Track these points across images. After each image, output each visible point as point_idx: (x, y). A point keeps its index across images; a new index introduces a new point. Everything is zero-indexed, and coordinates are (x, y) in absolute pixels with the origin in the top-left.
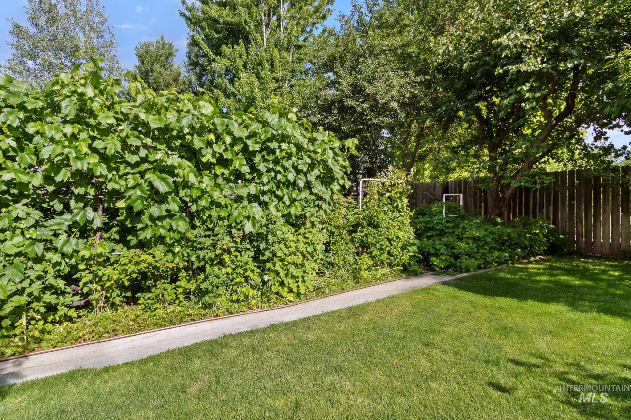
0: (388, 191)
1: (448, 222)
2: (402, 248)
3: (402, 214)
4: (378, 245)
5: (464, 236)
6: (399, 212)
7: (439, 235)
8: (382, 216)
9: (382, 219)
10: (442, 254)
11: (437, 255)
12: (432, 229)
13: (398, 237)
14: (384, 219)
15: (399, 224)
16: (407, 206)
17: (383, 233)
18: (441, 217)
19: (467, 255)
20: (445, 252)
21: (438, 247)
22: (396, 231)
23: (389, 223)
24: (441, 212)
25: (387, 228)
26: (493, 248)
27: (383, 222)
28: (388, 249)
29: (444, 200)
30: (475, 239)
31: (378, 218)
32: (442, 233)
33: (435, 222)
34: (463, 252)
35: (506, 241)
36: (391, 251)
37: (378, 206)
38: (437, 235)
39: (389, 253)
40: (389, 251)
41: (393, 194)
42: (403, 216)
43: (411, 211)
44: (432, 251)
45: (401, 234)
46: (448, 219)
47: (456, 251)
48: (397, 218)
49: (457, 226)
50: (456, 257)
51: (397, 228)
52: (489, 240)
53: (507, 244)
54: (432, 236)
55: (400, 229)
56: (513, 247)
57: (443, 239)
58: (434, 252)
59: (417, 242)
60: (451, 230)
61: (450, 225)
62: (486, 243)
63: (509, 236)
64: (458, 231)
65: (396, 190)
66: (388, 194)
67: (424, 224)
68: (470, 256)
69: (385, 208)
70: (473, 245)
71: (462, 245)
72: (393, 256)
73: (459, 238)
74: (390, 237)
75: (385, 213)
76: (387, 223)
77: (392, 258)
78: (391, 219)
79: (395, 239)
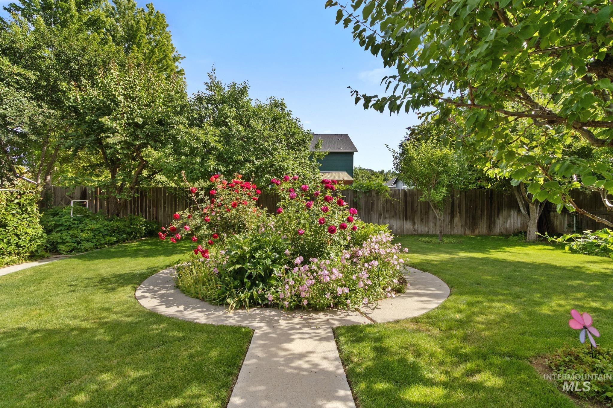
0: (16, 198)
1: (74, 220)
2: (30, 241)
3: (31, 215)
4: (5, 240)
5: (86, 228)
6: (29, 214)
7: (68, 229)
8: (10, 217)
9: (10, 220)
10: (67, 242)
11: (63, 243)
12: (62, 225)
13: (26, 233)
14: (12, 220)
15: (28, 223)
16: (37, 209)
17: (10, 230)
18: (69, 217)
19: (86, 241)
20: (70, 241)
21: (64, 238)
22: (25, 228)
23: (17, 223)
24: (70, 213)
25: (15, 227)
26: (106, 235)
27: (11, 222)
28: (15, 242)
29: (72, 205)
30: (92, 230)
31: (6, 219)
32: (69, 228)
33: (63, 220)
34: (83, 239)
35: (116, 230)
36: (19, 244)
37: (6, 210)
38: (65, 229)
39: (17, 245)
40: (17, 243)
41: (22, 200)
42: (33, 217)
43: (40, 213)
44: (59, 240)
45: (29, 231)
46: (75, 218)
47: (78, 239)
48: (27, 218)
49: (81, 222)
50: (78, 243)
51: (26, 226)
52: (102, 230)
53: (116, 232)
54: (61, 230)
55: (29, 227)
56: (121, 233)
57: (69, 232)
58: (61, 241)
59: (45, 235)
60: (76, 226)
61: (76, 222)
62: (100, 232)
63: (118, 227)
64: (81, 226)
65: (25, 198)
66: (16, 201)
67: (54, 222)
68: (88, 241)
69: (14, 212)
70: (91, 234)
71: (84, 235)
72: (21, 247)
73: (82, 231)
74: (19, 233)
75: (13, 215)
76: (15, 223)
77: (21, 249)
78: (20, 219)
79: (23, 234)
